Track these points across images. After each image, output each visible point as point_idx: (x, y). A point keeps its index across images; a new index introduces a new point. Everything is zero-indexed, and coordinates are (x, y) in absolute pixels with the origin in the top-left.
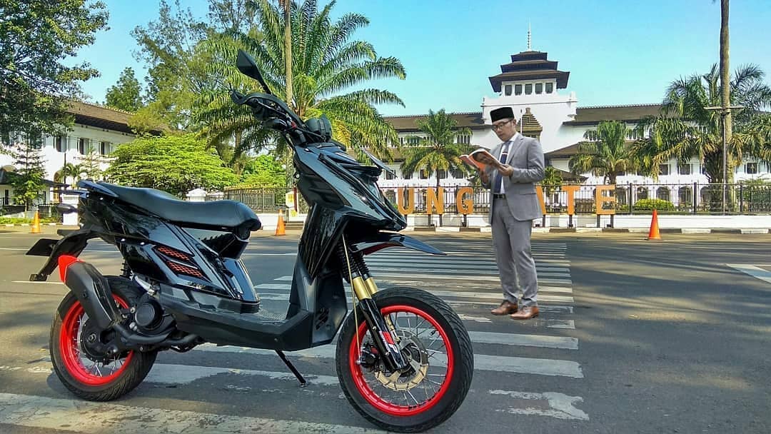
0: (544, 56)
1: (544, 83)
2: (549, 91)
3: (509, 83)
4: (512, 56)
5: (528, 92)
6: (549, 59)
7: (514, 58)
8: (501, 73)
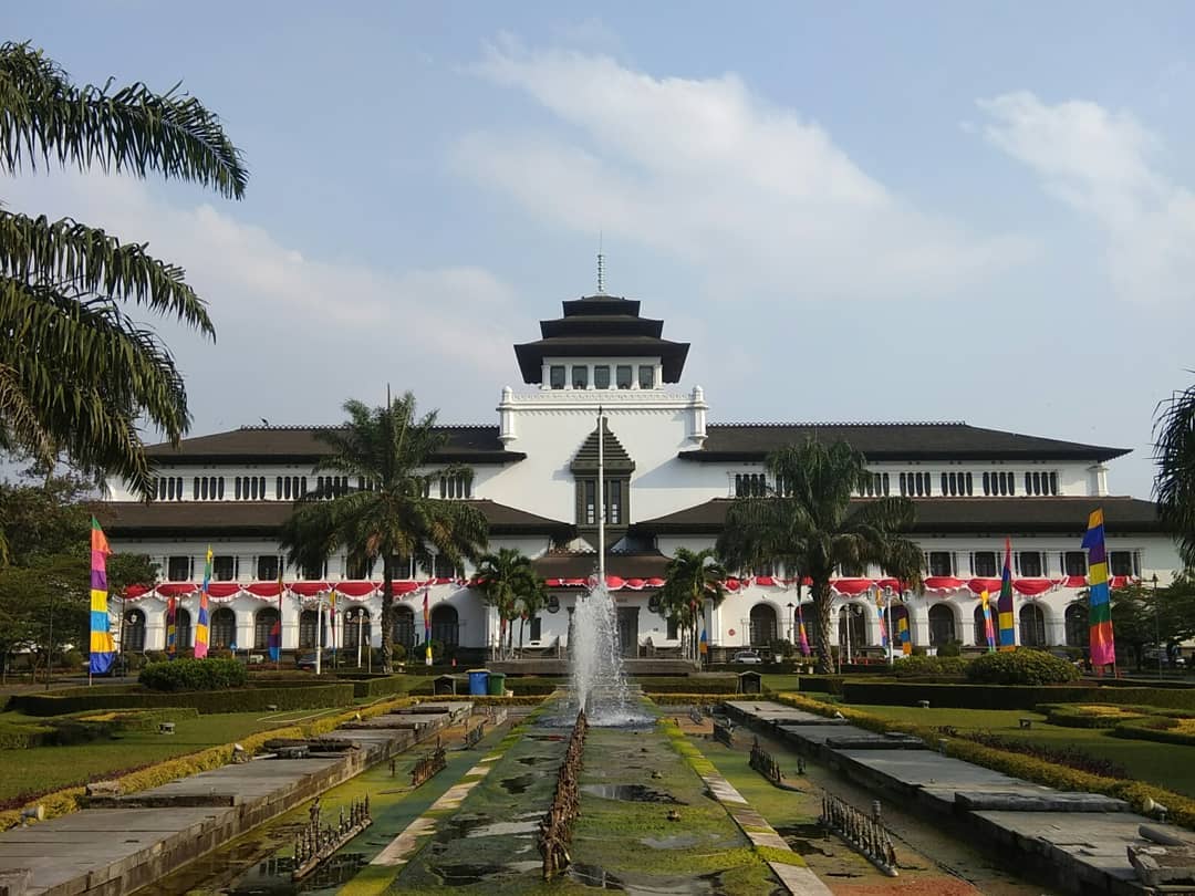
0: (633, 307)
1: (636, 364)
2: (647, 384)
3: (557, 362)
4: (564, 303)
5: (602, 383)
6: (644, 314)
7: (570, 307)
8: (541, 339)
